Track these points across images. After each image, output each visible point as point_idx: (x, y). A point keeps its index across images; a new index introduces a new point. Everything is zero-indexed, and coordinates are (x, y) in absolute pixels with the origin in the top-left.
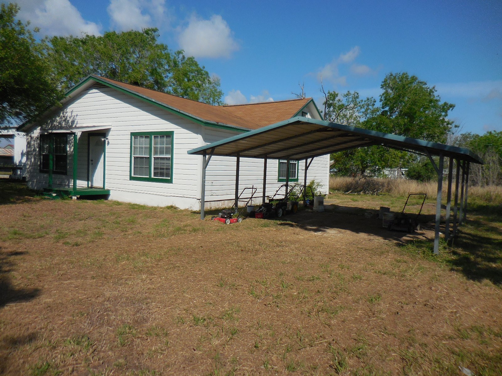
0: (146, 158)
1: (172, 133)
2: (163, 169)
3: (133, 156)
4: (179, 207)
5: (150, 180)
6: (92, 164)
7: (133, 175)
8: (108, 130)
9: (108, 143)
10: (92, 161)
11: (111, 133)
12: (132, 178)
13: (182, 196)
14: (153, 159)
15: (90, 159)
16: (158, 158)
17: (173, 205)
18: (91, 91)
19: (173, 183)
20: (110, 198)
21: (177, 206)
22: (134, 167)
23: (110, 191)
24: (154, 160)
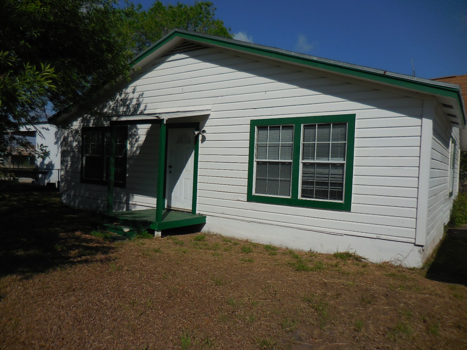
0: (283, 163)
1: (352, 117)
2: (326, 184)
3: (255, 159)
4: (366, 257)
5: (294, 202)
6: (170, 172)
7: (254, 193)
8: (206, 117)
9: (204, 139)
10: (170, 167)
11: (208, 122)
12: (251, 198)
13: (375, 236)
14: (301, 166)
15: (168, 164)
16: (312, 165)
17: (351, 252)
18: (172, 58)
19: (352, 210)
20: (205, 229)
21: (360, 253)
22: (257, 179)
23: (205, 217)
24: (303, 168)
